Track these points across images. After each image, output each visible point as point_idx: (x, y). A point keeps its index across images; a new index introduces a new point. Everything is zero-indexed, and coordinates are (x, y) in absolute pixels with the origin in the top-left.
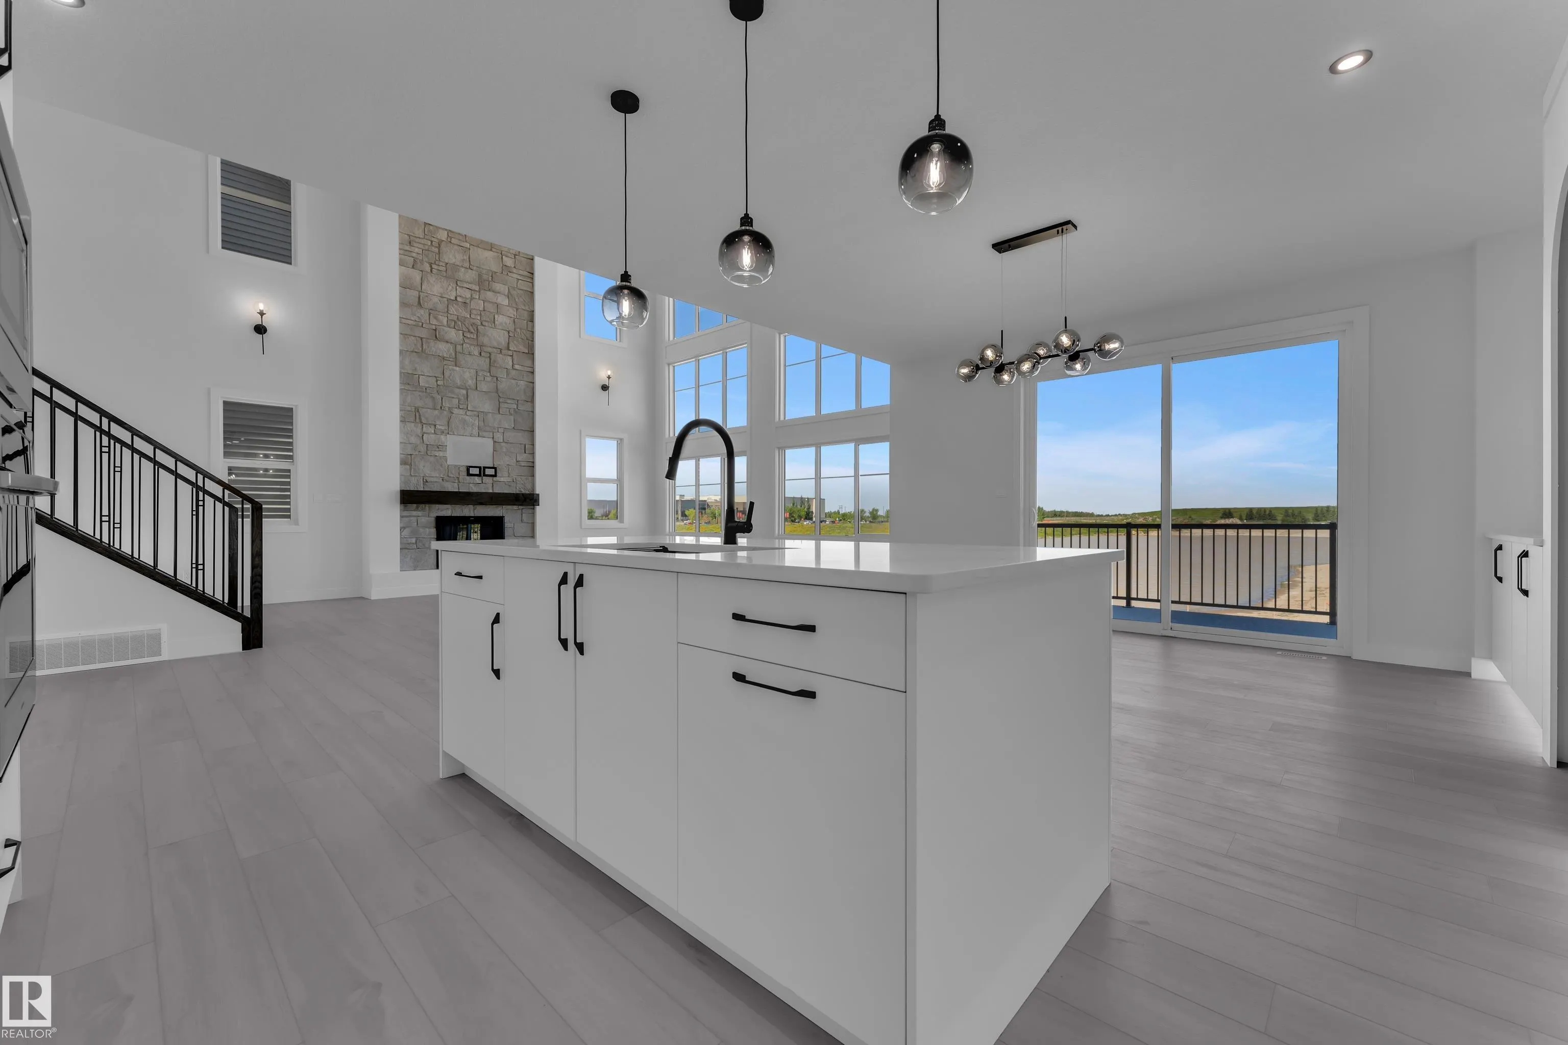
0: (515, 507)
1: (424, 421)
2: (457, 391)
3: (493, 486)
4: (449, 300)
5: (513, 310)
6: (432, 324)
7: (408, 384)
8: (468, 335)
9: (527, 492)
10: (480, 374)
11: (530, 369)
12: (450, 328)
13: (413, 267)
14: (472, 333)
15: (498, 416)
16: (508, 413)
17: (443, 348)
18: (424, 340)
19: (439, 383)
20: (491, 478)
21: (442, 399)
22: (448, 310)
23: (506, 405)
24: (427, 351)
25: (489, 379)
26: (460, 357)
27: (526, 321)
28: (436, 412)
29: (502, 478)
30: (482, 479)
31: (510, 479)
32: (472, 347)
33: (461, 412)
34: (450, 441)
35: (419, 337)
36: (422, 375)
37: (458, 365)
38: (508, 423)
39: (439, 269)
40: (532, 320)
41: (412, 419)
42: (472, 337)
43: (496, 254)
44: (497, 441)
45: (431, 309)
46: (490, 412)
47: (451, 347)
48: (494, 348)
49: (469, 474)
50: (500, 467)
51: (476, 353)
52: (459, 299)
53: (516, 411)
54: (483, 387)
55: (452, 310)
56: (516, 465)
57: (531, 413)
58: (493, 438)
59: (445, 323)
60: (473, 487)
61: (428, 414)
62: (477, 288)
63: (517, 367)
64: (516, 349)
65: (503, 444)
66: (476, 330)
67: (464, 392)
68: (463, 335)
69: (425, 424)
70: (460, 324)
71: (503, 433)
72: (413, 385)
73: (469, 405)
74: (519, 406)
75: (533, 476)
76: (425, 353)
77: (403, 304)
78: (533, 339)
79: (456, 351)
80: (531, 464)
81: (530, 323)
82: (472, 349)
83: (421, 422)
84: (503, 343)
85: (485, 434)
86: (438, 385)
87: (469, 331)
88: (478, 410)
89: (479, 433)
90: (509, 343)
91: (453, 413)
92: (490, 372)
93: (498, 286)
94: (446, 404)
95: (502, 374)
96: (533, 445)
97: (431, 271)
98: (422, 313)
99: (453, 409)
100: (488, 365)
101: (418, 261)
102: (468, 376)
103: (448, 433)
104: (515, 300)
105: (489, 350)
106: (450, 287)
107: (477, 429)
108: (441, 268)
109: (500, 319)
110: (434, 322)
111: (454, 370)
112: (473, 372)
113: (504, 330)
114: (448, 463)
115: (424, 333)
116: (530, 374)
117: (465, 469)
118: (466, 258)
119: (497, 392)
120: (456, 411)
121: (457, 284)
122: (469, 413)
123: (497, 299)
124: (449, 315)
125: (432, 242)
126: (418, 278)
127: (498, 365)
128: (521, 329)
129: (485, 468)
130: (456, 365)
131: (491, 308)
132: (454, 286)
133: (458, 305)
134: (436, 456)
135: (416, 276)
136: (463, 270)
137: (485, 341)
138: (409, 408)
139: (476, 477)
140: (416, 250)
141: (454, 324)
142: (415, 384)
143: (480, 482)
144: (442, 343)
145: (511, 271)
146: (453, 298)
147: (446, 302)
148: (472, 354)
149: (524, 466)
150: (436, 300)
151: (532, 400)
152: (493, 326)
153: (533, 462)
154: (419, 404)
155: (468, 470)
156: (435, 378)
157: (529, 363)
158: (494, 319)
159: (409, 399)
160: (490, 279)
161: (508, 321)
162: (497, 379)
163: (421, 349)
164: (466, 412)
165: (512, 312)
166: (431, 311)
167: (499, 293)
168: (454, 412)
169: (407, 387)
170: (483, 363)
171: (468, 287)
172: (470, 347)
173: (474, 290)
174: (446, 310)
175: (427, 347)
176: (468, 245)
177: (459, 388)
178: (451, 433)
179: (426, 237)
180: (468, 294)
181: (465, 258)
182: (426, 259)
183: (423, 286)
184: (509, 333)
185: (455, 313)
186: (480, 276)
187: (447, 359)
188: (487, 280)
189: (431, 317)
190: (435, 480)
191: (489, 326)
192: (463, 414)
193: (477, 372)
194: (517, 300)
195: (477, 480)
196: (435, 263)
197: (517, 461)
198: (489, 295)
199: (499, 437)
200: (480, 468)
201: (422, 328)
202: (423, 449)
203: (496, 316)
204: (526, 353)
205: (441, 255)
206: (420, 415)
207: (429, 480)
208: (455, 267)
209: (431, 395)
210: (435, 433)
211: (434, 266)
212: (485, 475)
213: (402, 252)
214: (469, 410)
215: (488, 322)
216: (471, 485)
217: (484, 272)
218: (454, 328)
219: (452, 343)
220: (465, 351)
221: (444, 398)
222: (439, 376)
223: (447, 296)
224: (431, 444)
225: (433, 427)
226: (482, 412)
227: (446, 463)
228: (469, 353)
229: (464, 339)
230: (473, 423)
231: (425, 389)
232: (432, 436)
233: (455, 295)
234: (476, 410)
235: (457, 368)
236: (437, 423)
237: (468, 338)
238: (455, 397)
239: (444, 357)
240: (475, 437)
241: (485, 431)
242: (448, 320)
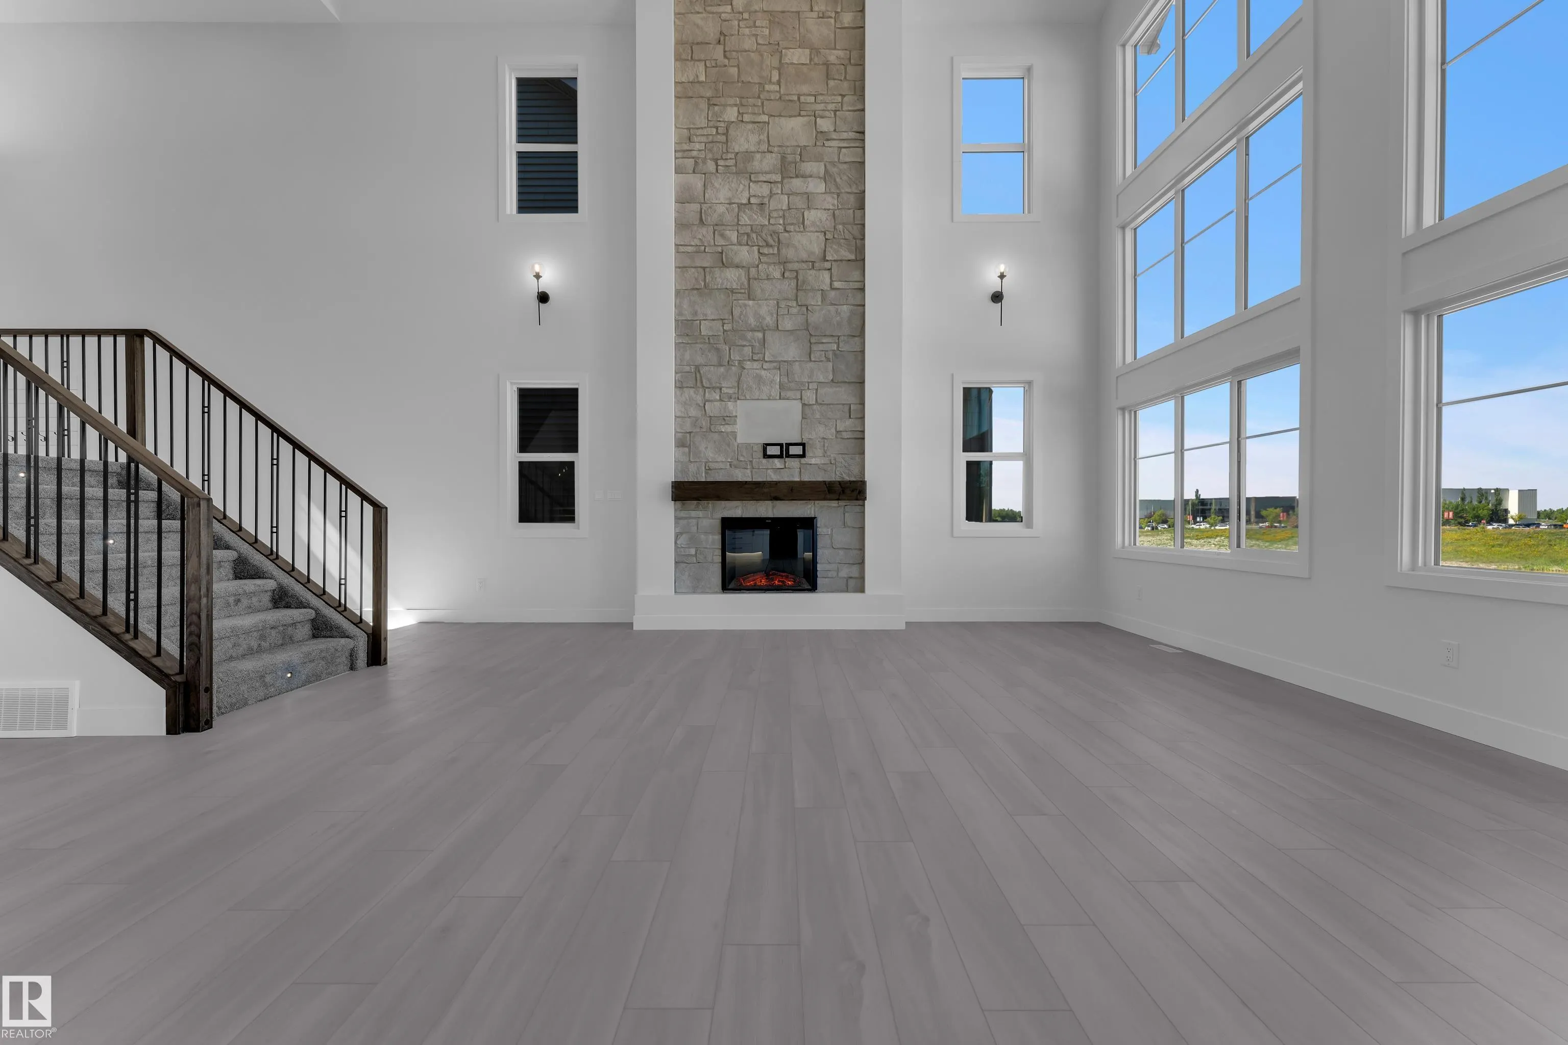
0: (833, 503)
1: (705, 384)
2: (749, 335)
3: (800, 470)
4: (740, 206)
5: (832, 197)
6: (717, 245)
7: (687, 335)
8: (767, 251)
10: (783, 304)
11: (858, 285)
12: (741, 245)
13: (693, 172)
14: (771, 245)
15: (810, 365)
16: (824, 358)
17: (732, 277)
18: (707, 270)
19: (726, 327)
20: (797, 459)
21: (730, 349)
22: (738, 220)
23: (819, 347)
24: (711, 285)
25: (795, 310)
26: (755, 285)
27: (852, 211)
28: (722, 369)
29: (814, 457)
30: (785, 462)
31: (825, 460)
32: (772, 268)
33: (756, 365)
34: (740, 408)
35: (700, 267)
36: (703, 319)
37: (752, 297)
38: (823, 374)
39: (727, 164)
40: (861, 206)
41: (691, 383)
42: (771, 252)
43: (806, 119)
44: (806, 403)
45: (716, 225)
46: (797, 361)
47: (743, 274)
48: (802, 262)
49: (766, 456)
50: (810, 442)
51: (777, 274)
52: (753, 200)
53: (837, 353)
54: (788, 323)
55: (745, 219)
56: (836, 437)
57: (859, 354)
58: (802, 399)
59: (735, 240)
60: (772, 474)
61: (711, 373)
62: (779, 180)
63: (837, 285)
64: (836, 257)
65: (815, 407)
66: (777, 240)
67: (760, 335)
68: (759, 252)
69: (709, 388)
70: (755, 237)
71: (816, 389)
72: (694, 335)
73: (767, 354)
74: (841, 345)
75: (861, 453)
76: (710, 288)
77: (681, 225)
79: (749, 280)
80: (858, 435)
81: (858, 212)
83: (703, 387)
84: (818, 253)
85: (790, 394)
86: (724, 331)
87: (767, 245)
88: (780, 359)
89: (780, 394)
90: (825, 251)
91: (744, 369)
92: (796, 300)
93: (808, 168)
94: (736, 357)
95: (815, 300)
96: (862, 403)
97: (717, 170)
98: (705, 233)
99: (745, 362)
100: (794, 290)
101: (699, 161)
102: (765, 310)
103: (738, 398)
104: (836, 181)
105: (796, 266)
106: (741, 186)
107: (778, 387)
108: (728, 162)
109: (810, 217)
110: (719, 241)
111: (745, 305)
112: (773, 303)
113: (818, 232)
114: (739, 442)
115: (706, 260)
116: (858, 293)
117: (761, 449)
118: (764, 137)
119: (807, 329)
120: (748, 365)
121: (751, 179)
122: (766, 366)
123: (807, 187)
124: (740, 227)
125: (717, 129)
126: (700, 186)
127: (808, 288)
128: (843, 224)
129: (788, 445)
130: (749, 299)
131: (798, 202)
132: (747, 183)
133: (751, 209)
134: (722, 432)
135: (697, 182)
136: (758, 156)
138: (687, 368)
139: (776, 460)
140: (698, 146)
141: (746, 239)
143: (782, 466)
144: (731, 269)
145: (829, 138)
146: (745, 200)
147: (737, 209)
148: (772, 277)
149: (848, 438)
150: (723, 209)
151: (861, 332)
152: (802, 229)
153: (862, 432)
154: (700, 360)
155: (765, 450)
156: (721, 321)
157: (857, 274)
158: (803, 217)
159: (687, 356)
160: (797, 159)
161: (824, 215)
162: (807, 308)
163: (703, 284)
164: (762, 365)
165: (830, 201)
166: (716, 227)
167: (810, 177)
168: (747, 367)
169: (685, 339)
170: (787, 287)
171: (765, 179)
172: (768, 269)
173: (775, 182)
174: (736, 220)
175: (711, 280)
176: (765, 118)
177: (753, 330)
178: (743, 398)
179: (710, 124)
180: (766, 190)
181: (762, 137)
182: (709, 155)
183: (706, 195)
184: (826, 235)
185: (749, 222)
186: (782, 160)
187: (737, 291)
188: (792, 162)
189: (716, 235)
190: (721, 465)
191: (795, 232)
192: (758, 367)
193: (778, 303)
194: (838, 180)
195: (777, 463)
196: (721, 158)
197: (837, 432)
198: (796, 183)
199: (809, 397)
200: (781, 445)
201: (704, 254)
202: (705, 423)
203: (806, 215)
204: (853, 261)
205: (729, 144)
206: (701, 377)
207: (712, 465)
208: (749, 156)
209: (715, 346)
210: (721, 400)
211: (720, 161)
212: (790, 455)
213: (679, 154)
214: (766, 362)
215: (794, 226)
216: (769, 471)
217: (789, 150)
218: (747, 244)
219: (743, 267)
220: (762, 274)
221: (732, 348)
222: (726, 318)
223: (737, 201)
224: (715, 415)
225: (718, 391)
226: (785, 361)
227: (736, 441)
228: (767, 277)
229: (761, 257)
230: (773, 380)
231: (709, 338)
232: (717, 404)
233: (748, 196)
234: (777, 359)
235: (751, 303)
236: (723, 385)
237: (765, 255)
238: (747, 345)
239: (734, 289)
240: (776, 399)
241: (790, 389)
242: (739, 235)
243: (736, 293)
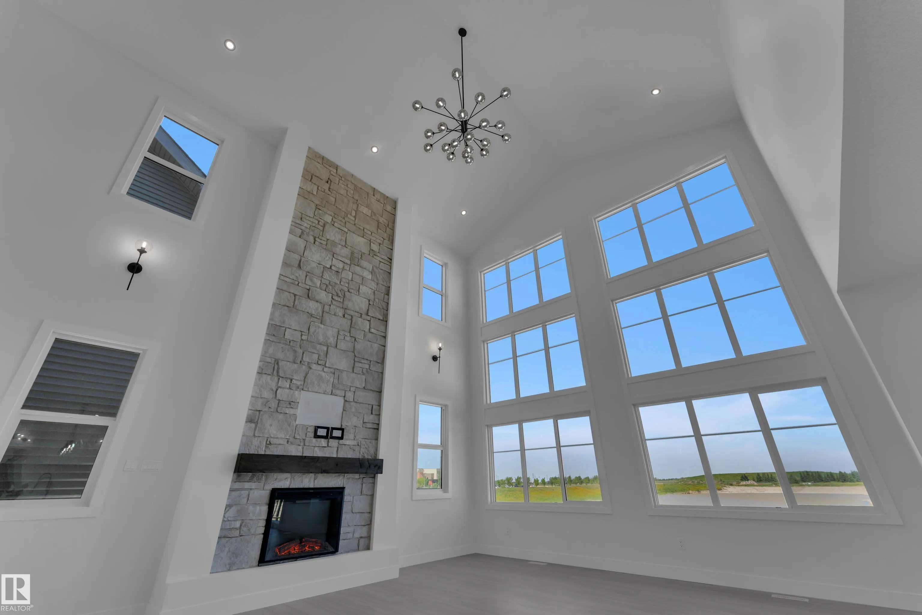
0: (357, 476)
1: (281, 374)
2: (318, 346)
3: (338, 449)
4: (325, 267)
5: (375, 284)
6: (307, 284)
7: (274, 335)
8: (336, 298)
9: (370, 457)
10: (341, 333)
11: (383, 334)
12: (322, 290)
13: (300, 237)
14: (340, 297)
15: (353, 375)
16: (361, 373)
17: (312, 307)
18: (297, 297)
19: (303, 337)
20: (337, 441)
21: (303, 353)
22: (323, 275)
23: (360, 365)
24: (298, 307)
25: (348, 339)
26: (327, 317)
27: (383, 294)
28: (295, 366)
29: (348, 441)
30: (328, 442)
31: (355, 443)
32: (338, 310)
33: (319, 368)
34: (303, 397)
35: (293, 294)
36: (289, 328)
37: (323, 323)
38: (359, 382)
39: (321, 242)
40: (388, 293)
41: (269, 372)
42: (339, 300)
43: (366, 240)
44: (348, 400)
45: (308, 272)
46: (345, 370)
47: (320, 308)
48: (356, 312)
49: (316, 436)
50: (347, 428)
51: (341, 314)
52: (333, 268)
53: (369, 370)
54: (343, 345)
55: (326, 275)
56: (363, 427)
57: (380, 374)
58: (344, 397)
59: (318, 285)
60: (318, 451)
61: (287, 367)
62: (349, 262)
63: (373, 330)
64: (373, 316)
65: (352, 404)
66: (343, 294)
67: (325, 348)
68: (332, 297)
69: (283, 377)
70: (331, 288)
71: (354, 392)
72: (279, 337)
73: (328, 362)
74: (371, 366)
75: (377, 439)
76: (296, 309)
77: (286, 264)
78: (388, 309)
79: (323, 312)
80: (375, 426)
81: (386, 296)
82: (338, 311)
83: (278, 375)
84: (364, 309)
85: (338, 392)
86: (302, 339)
87: (337, 295)
88: (334, 367)
89: (332, 391)
90: (368, 310)
91: (311, 369)
92: (350, 332)
93: (365, 264)
94: (306, 359)
95: (359, 336)
96: (380, 406)
97: (314, 243)
98: (301, 274)
99: (312, 364)
100: (350, 327)
101: (305, 233)
102: (331, 333)
103: (303, 389)
104: (377, 276)
105: (352, 313)
106: (328, 258)
107: (331, 385)
108: (322, 242)
109: (363, 289)
110: (309, 282)
111: (319, 327)
112: (335, 331)
113: (366, 299)
114: (297, 423)
115: (298, 291)
116: (383, 339)
117: (313, 430)
118: (344, 238)
119: (354, 352)
120: (314, 366)
121: (333, 256)
122: (326, 369)
123: (363, 273)
124: (323, 280)
125: (319, 221)
126: (303, 246)
127: (358, 328)
128: (378, 299)
129: (334, 429)
130: (321, 323)
131: (357, 279)
132: (331, 257)
133: (331, 272)
134: (286, 413)
135: (301, 244)
136: (340, 246)
137: (350, 305)
138: (269, 360)
139: (323, 440)
140: (305, 225)
141: (326, 287)
142: (280, 336)
143: (326, 445)
144: (313, 301)
145: (376, 254)
146: (328, 266)
147: (322, 269)
148: (337, 315)
149: (370, 428)
150: (314, 265)
151: (382, 361)
152: (358, 294)
153: (378, 424)
154: (280, 355)
155: (316, 431)
156: (300, 333)
157: (382, 328)
158: (359, 288)
159: (271, 350)
160: (360, 257)
161: (370, 291)
162: (355, 339)
163: (292, 304)
164: (323, 369)
165: (373, 285)
166: (308, 274)
167: (365, 269)
168: (313, 368)
169: (272, 338)
170: (345, 323)
171: (341, 260)
172: (336, 309)
173: (347, 264)
174: (321, 274)
175: (298, 303)
176: (346, 230)
177: (320, 344)
178: (306, 389)
179: (315, 217)
180: (341, 265)
181: (343, 238)
182: (311, 233)
183: (305, 253)
184: (369, 301)
185: (328, 279)
186: (352, 253)
187: (315, 316)
188: (357, 258)
189: (307, 278)
190: (281, 441)
191: (354, 294)
192: (320, 370)
193: (338, 331)
194: (378, 276)
195: (323, 442)
196: (318, 238)
197: (364, 423)
198: (358, 269)
199: (350, 396)
200: (328, 428)
201: (297, 286)
202: (274, 404)
203: (361, 286)
204: (381, 320)
205: (324, 233)
206: (278, 368)
207: (273, 441)
208: (334, 244)
209: (294, 348)
210: (290, 388)
211: (317, 239)
212: (332, 438)
213: (294, 224)
214: (326, 367)
215: (354, 290)
216: (316, 449)
217: (356, 251)
218: (325, 291)
219: (321, 303)
220: (332, 311)
221: (305, 353)
222: (305, 331)
223: (323, 264)
224: (283, 400)
225: (289, 381)
226: (338, 369)
227: (295, 422)
228: (335, 313)
229: (333, 301)
230: (329, 380)
231: (290, 342)
232: (287, 391)
233: (330, 264)
234: (333, 367)
235: (322, 326)
236: (294, 378)
237: (335, 300)
238: (316, 352)
239: (313, 314)
240: (328, 394)
241: (338, 389)
242: (321, 284)
243: (314, 317)
